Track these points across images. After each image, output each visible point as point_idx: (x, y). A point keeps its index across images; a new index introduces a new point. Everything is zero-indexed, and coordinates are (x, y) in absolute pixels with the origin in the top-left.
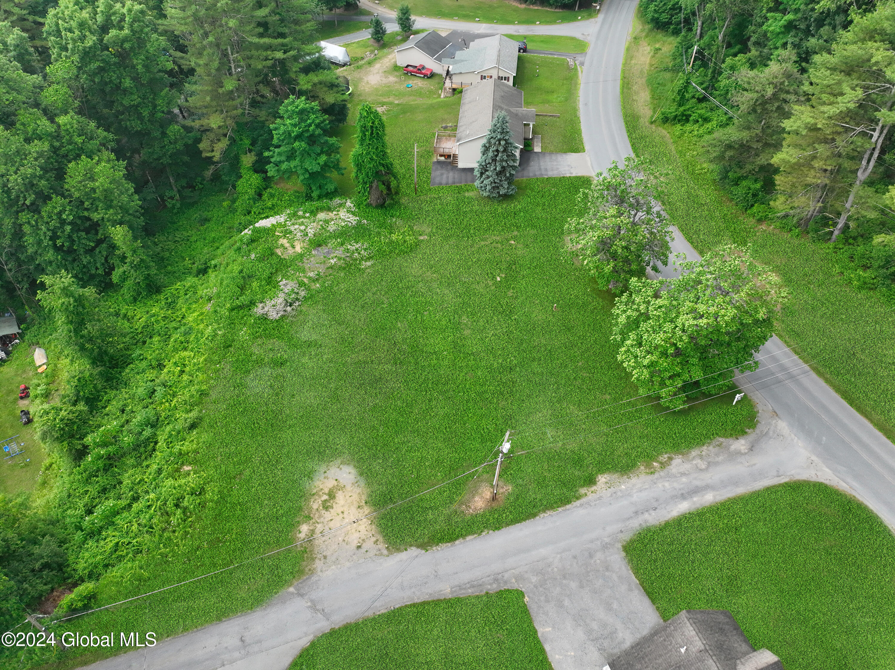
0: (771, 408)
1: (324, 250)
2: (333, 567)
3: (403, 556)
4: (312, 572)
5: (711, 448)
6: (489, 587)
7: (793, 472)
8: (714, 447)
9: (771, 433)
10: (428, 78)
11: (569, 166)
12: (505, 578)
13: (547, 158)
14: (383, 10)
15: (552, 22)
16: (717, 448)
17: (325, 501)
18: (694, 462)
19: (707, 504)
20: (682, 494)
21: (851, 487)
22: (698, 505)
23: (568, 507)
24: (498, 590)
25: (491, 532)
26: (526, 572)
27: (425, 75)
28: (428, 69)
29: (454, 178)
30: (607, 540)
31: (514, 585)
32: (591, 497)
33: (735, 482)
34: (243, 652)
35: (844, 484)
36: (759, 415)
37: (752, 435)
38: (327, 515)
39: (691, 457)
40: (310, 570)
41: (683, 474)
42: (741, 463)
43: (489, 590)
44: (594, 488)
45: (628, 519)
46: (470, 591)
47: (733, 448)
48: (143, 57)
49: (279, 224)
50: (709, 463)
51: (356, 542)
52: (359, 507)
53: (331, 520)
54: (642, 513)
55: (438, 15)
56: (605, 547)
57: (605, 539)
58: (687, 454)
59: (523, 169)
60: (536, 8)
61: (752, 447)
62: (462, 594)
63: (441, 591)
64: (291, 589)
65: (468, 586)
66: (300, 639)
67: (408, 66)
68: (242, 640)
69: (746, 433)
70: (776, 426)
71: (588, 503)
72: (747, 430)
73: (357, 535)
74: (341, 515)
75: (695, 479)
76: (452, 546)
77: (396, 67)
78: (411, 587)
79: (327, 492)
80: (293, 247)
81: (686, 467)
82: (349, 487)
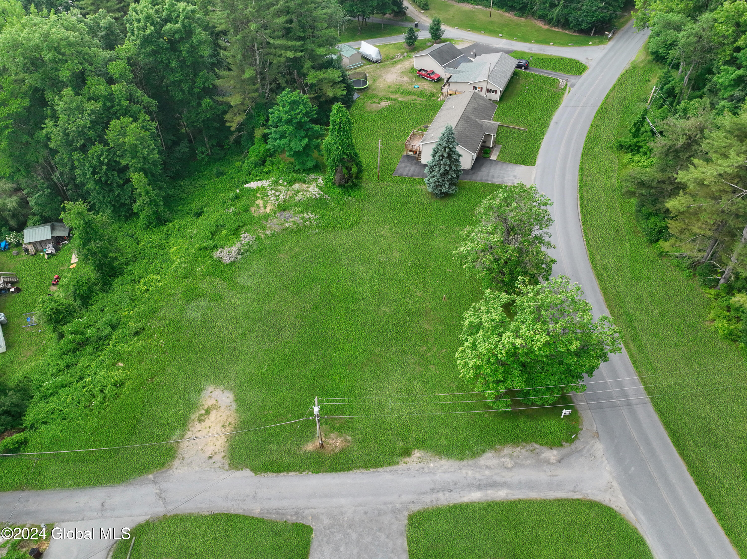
0: (595, 429)
1: (286, 214)
2: (186, 468)
3: (239, 474)
4: (170, 467)
5: (524, 451)
6: (289, 517)
7: (589, 491)
8: (527, 451)
9: (585, 451)
10: (435, 82)
11: (514, 176)
12: (305, 514)
13: (499, 167)
14: (425, 19)
15: (565, 44)
16: (530, 452)
17: (202, 415)
18: (503, 460)
19: (498, 499)
20: (479, 485)
21: (637, 520)
22: (489, 498)
23: (379, 469)
24: (295, 522)
25: (310, 473)
26: (323, 514)
27: (433, 79)
28: (437, 74)
29: (414, 171)
30: (398, 506)
31: (309, 522)
32: (402, 466)
33: (531, 486)
34: (100, 514)
35: (632, 515)
36: (582, 432)
37: (567, 449)
38: (198, 426)
39: (502, 454)
40: (169, 465)
41: (488, 467)
42: (545, 471)
43: (289, 520)
44: (408, 459)
45: (424, 493)
46: (274, 516)
47: (543, 455)
48: (188, 45)
49: (263, 187)
50: (515, 463)
51: (210, 453)
52: (223, 426)
53: (200, 431)
54: (438, 492)
55: (469, 28)
56: (395, 511)
57: (397, 505)
58: (500, 451)
59: (474, 173)
60: (557, 30)
61: (562, 459)
62: (267, 517)
63: (253, 510)
64: (151, 476)
65: (274, 511)
66: (140, 516)
67: (422, 70)
68: (103, 505)
69: (562, 445)
70: (593, 445)
71: (396, 471)
72: (564, 443)
73: (213, 447)
74: (208, 429)
75: (497, 474)
76: (276, 476)
77: (412, 70)
78: (233, 500)
79: (206, 408)
80: (265, 207)
81: (494, 462)
82: (222, 409)
